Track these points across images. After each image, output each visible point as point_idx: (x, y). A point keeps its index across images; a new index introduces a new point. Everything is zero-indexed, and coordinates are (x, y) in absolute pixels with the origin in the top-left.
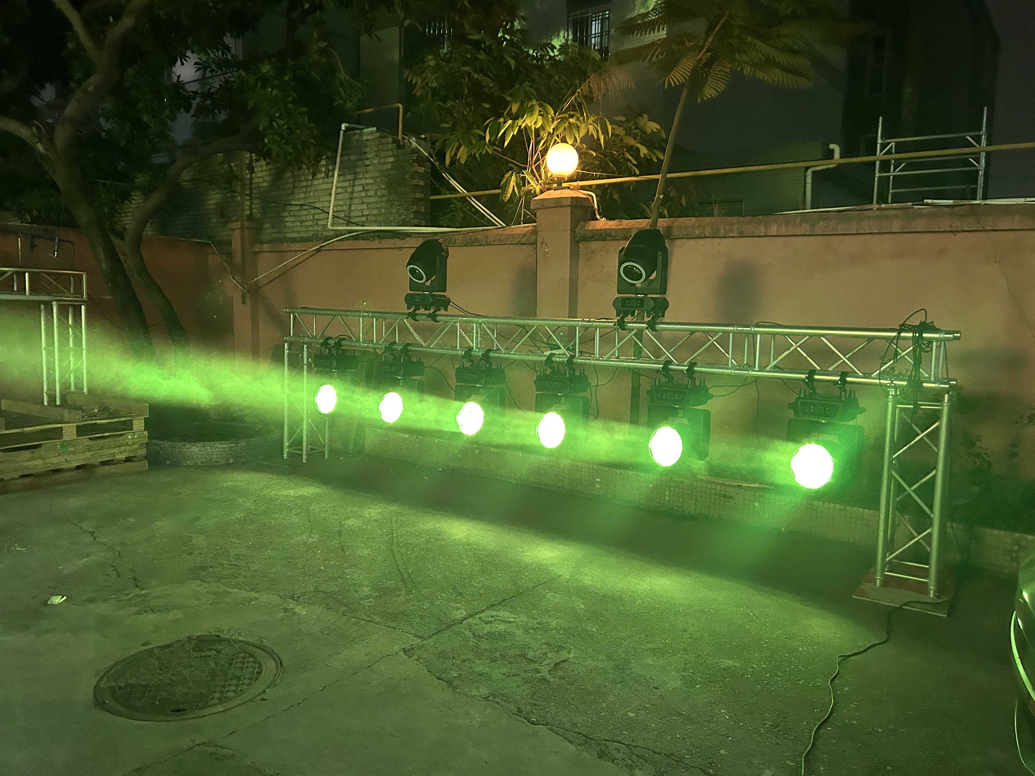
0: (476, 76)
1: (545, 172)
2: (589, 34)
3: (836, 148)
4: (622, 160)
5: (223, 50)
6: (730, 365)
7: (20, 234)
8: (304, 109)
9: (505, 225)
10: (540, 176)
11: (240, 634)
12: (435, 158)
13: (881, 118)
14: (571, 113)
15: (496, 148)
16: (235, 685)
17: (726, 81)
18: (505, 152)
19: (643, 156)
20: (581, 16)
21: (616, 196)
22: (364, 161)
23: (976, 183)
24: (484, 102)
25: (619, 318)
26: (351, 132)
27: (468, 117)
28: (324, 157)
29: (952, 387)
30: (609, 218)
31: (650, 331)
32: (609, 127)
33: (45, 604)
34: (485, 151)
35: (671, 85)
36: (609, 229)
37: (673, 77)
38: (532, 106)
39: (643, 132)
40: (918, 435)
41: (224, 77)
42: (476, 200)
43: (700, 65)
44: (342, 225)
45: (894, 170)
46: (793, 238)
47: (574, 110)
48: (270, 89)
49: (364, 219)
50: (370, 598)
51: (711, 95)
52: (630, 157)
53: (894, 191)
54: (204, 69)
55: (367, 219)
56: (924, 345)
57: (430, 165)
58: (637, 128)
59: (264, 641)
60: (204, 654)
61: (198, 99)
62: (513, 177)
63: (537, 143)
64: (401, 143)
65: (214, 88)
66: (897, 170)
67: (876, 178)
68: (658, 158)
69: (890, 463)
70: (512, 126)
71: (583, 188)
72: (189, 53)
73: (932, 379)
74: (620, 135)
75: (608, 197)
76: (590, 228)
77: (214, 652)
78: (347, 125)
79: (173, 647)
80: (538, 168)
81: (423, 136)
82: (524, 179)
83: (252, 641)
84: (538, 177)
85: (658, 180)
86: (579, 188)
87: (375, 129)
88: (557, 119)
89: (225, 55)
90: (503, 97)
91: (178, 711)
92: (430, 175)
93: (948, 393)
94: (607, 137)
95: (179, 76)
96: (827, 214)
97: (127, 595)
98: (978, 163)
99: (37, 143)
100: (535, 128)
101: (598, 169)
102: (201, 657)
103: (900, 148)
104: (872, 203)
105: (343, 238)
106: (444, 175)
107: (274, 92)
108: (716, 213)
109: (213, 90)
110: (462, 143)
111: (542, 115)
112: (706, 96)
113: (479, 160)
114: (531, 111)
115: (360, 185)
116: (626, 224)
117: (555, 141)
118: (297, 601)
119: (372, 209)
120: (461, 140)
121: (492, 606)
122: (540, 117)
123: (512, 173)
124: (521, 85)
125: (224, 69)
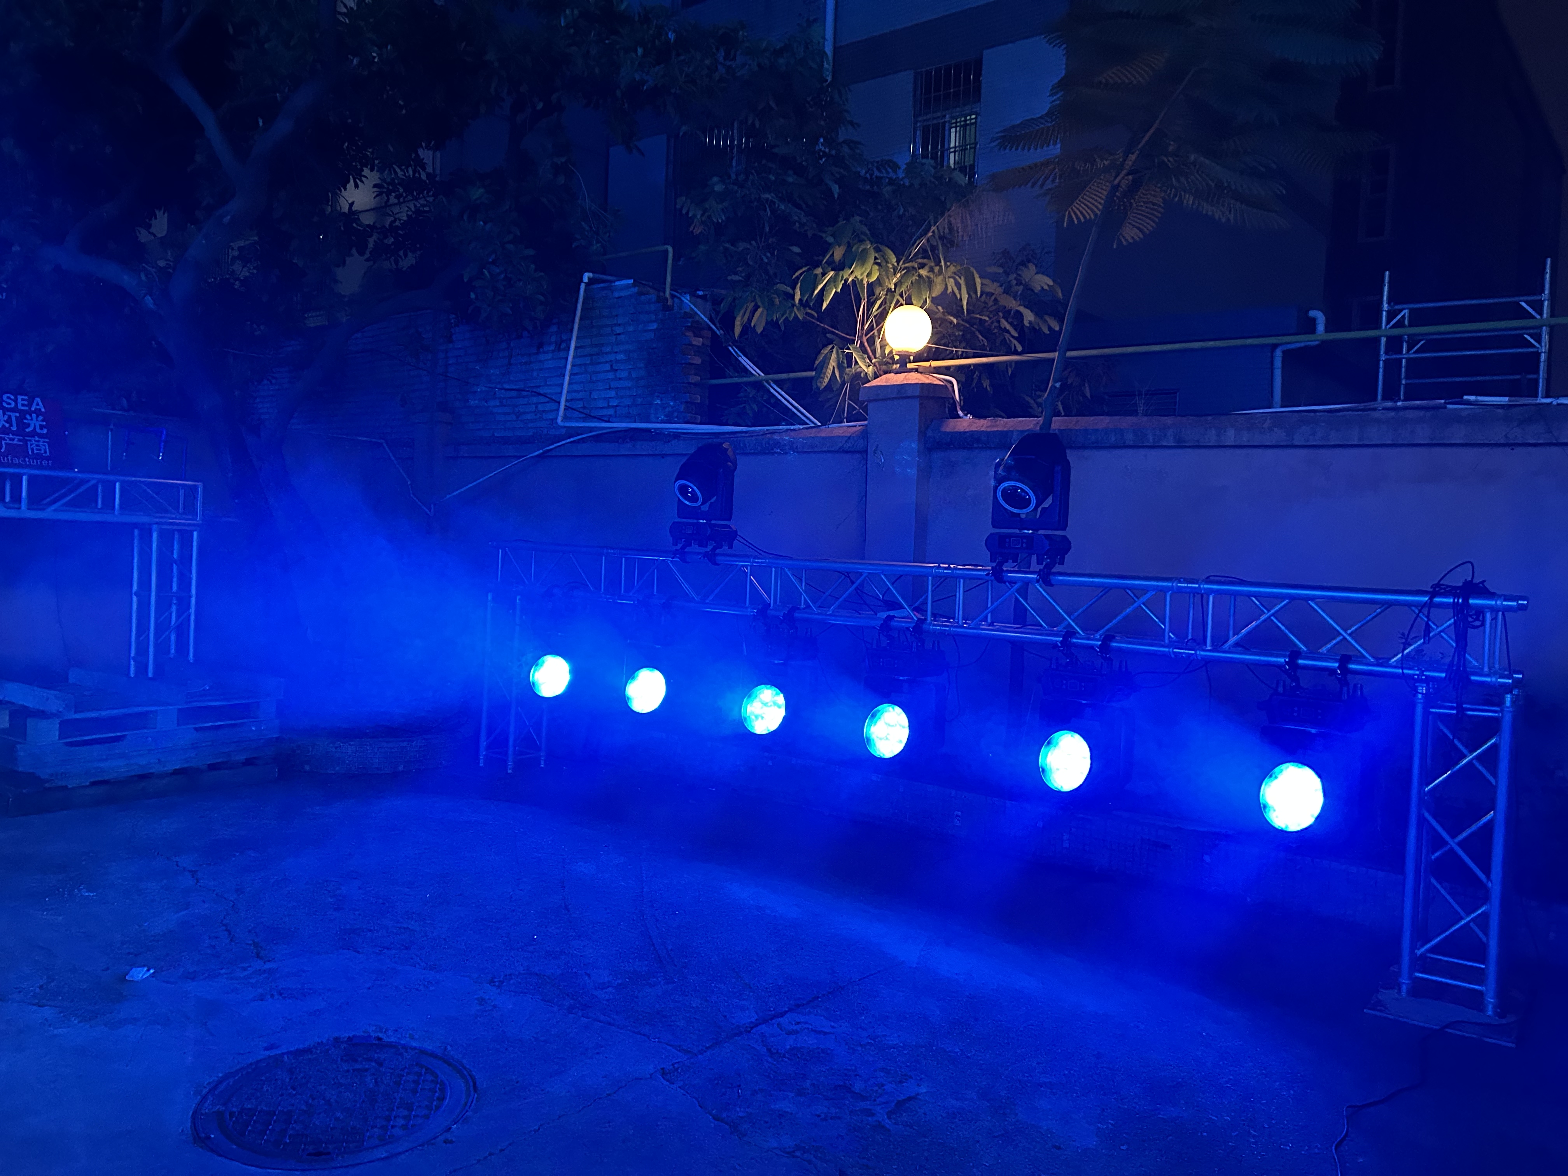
0: (782, 207)
1: (881, 347)
2: (946, 147)
3: (1319, 316)
4: (996, 331)
5: (416, 167)
6: (1167, 641)
7: (112, 427)
8: (531, 252)
9: (819, 424)
10: (874, 352)
11: (412, 1037)
12: (718, 325)
13: (1387, 273)
14: (920, 261)
15: (809, 311)
16: (404, 1117)
17: (1157, 217)
18: (822, 315)
19: (1028, 325)
20: (935, 122)
21: (986, 383)
22: (614, 328)
23: (1537, 372)
24: (792, 245)
25: (994, 564)
26: (596, 286)
27: (769, 267)
28: (555, 321)
29: (1517, 683)
30: (977, 416)
31: (1043, 585)
32: (978, 281)
33: (122, 979)
34: (793, 315)
35: (1073, 221)
36: (977, 431)
37: (1076, 210)
38: (865, 251)
39: (1028, 288)
40: (1465, 756)
41: (415, 206)
42: (778, 386)
43: (1118, 194)
44: (577, 420)
45: (1409, 350)
46: (1260, 451)
47: (925, 257)
48: (482, 223)
49: (611, 412)
50: (609, 987)
51: (1133, 238)
52: (1008, 327)
53: (1409, 382)
54: (388, 194)
55: (616, 412)
56: (1471, 616)
57: (709, 334)
58: (1019, 283)
59: (449, 1048)
60: (358, 1066)
61: (375, 237)
62: (834, 356)
63: (871, 304)
64: (670, 303)
65: (400, 220)
66: (1412, 351)
67: (1381, 362)
68: (1050, 328)
69: (1420, 799)
70: (833, 280)
71: (938, 371)
72: (366, 172)
73: (1486, 669)
74: (993, 294)
75: (974, 385)
76: (948, 430)
77: (373, 1064)
78: (591, 275)
79: (311, 1052)
80: (871, 342)
81: (700, 293)
82: (849, 357)
83: (430, 1048)
84: (871, 354)
85: (1054, 360)
86: (932, 370)
87: (632, 281)
88: (902, 270)
89: (417, 175)
90: (822, 237)
91: (319, 1154)
92: (709, 349)
93: (1511, 692)
94: (974, 296)
95: (352, 204)
96: (1312, 414)
97: (244, 969)
98: (1539, 342)
99: (145, 296)
100: (868, 282)
101: (960, 342)
102: (354, 1070)
103: (1417, 319)
104: (1375, 399)
105: (579, 439)
106: (730, 348)
107: (489, 226)
108: (1141, 409)
109: (397, 223)
110: (759, 304)
111: (879, 264)
112: (1126, 240)
113: (783, 328)
114: (862, 258)
115: (607, 362)
116: (1004, 424)
117: (898, 301)
118: (499, 987)
119: (622, 397)
120: (758, 299)
121: (798, 1006)
122: (876, 267)
123: (833, 348)
124: (847, 219)
125: (415, 194)
